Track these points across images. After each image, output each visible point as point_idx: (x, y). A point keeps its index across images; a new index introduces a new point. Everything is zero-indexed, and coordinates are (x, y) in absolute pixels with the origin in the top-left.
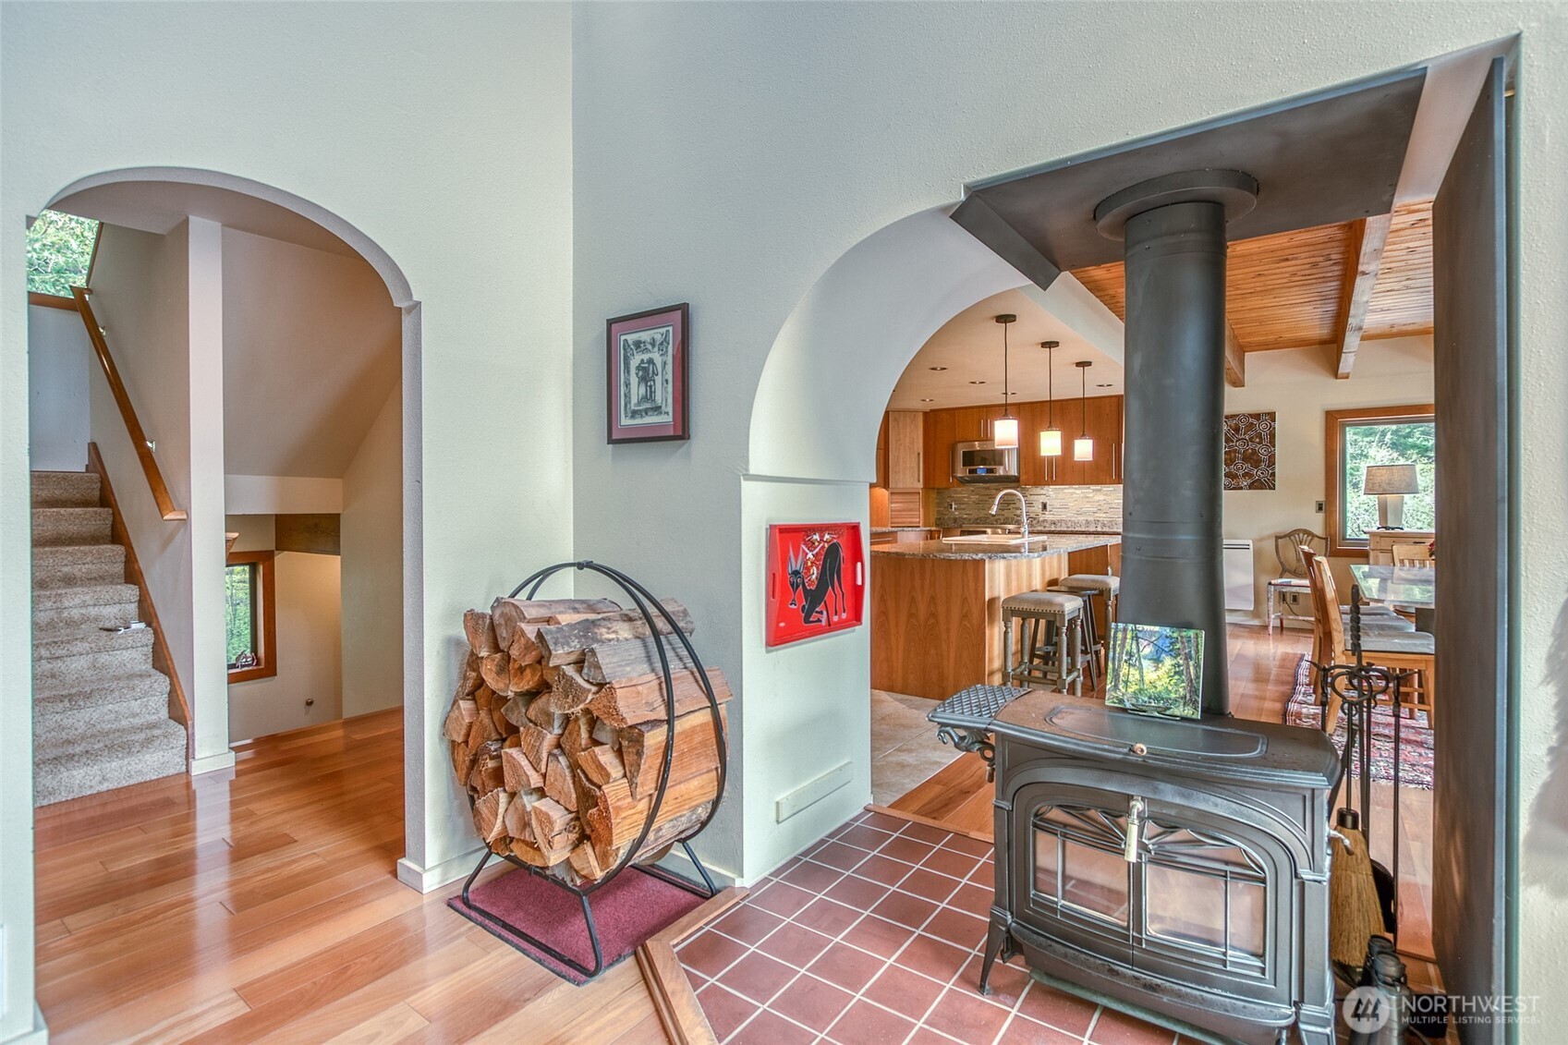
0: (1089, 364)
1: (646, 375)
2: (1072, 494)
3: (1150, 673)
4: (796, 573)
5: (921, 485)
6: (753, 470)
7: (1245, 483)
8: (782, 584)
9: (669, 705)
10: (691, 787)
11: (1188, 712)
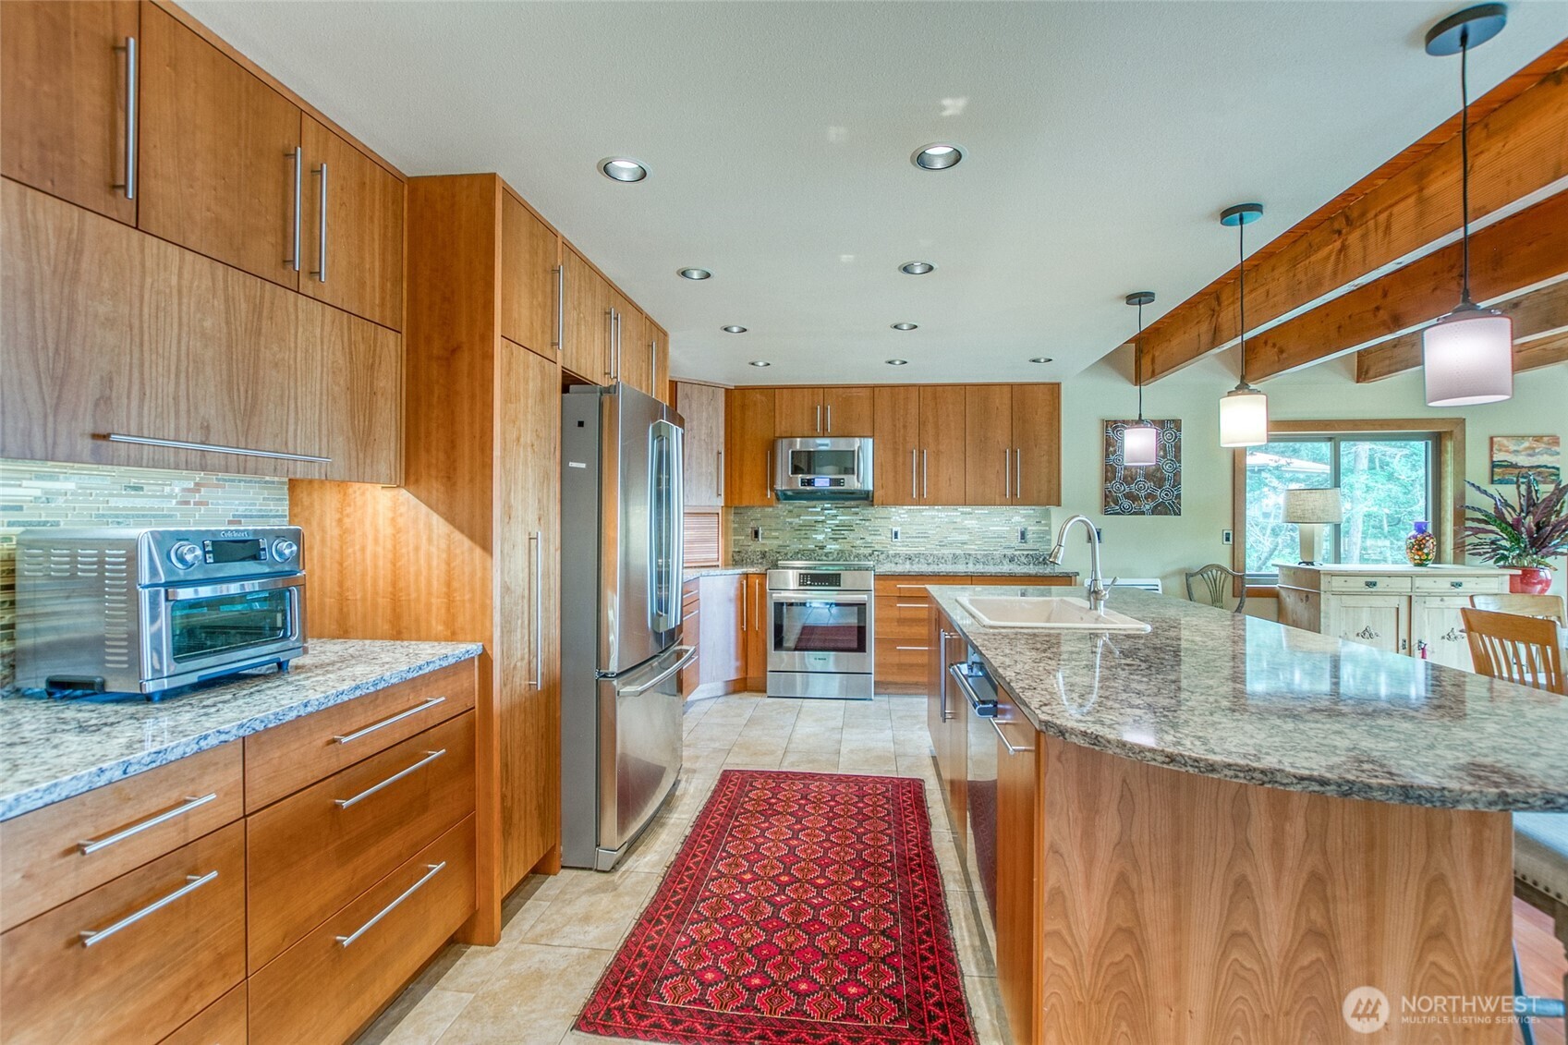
2: (933, 518)
5: (720, 501)
7: (1148, 507)
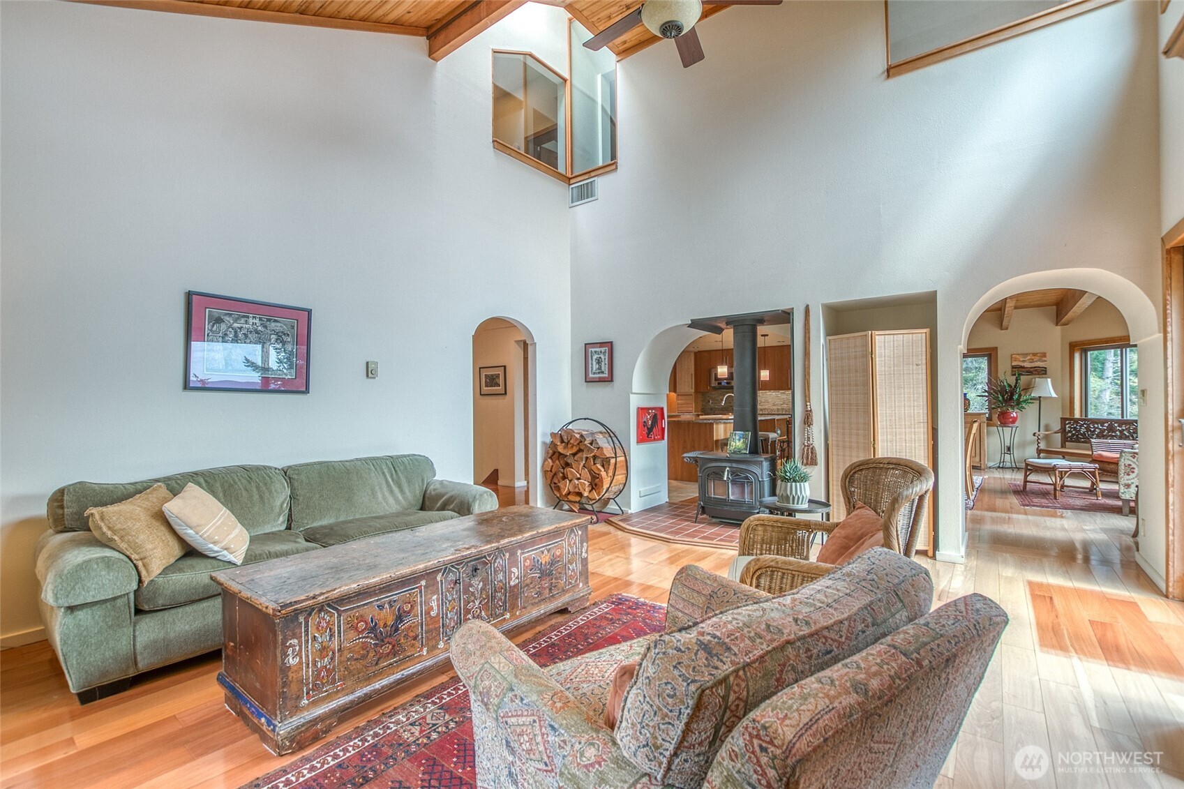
0: (767, 335)
1: (599, 361)
3: (738, 444)
4: (645, 422)
5: (693, 390)
6: (633, 391)
8: (641, 425)
9: (616, 455)
10: (620, 478)
11: (745, 452)
